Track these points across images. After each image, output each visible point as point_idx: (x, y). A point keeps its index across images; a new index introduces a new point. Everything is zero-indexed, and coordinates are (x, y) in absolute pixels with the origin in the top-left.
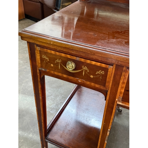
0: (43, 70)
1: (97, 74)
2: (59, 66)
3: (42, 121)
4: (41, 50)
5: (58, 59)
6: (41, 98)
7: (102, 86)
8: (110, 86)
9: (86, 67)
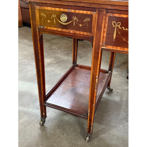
0: (42, 27)
1: (84, 22)
2: (55, 21)
3: (42, 83)
4: (40, 8)
5: (53, 15)
6: (40, 58)
7: (89, 33)
8: (95, 32)
9: (75, 17)
